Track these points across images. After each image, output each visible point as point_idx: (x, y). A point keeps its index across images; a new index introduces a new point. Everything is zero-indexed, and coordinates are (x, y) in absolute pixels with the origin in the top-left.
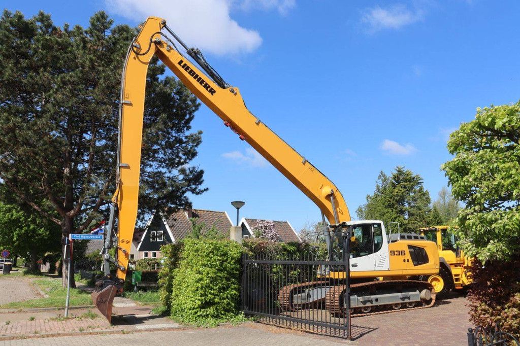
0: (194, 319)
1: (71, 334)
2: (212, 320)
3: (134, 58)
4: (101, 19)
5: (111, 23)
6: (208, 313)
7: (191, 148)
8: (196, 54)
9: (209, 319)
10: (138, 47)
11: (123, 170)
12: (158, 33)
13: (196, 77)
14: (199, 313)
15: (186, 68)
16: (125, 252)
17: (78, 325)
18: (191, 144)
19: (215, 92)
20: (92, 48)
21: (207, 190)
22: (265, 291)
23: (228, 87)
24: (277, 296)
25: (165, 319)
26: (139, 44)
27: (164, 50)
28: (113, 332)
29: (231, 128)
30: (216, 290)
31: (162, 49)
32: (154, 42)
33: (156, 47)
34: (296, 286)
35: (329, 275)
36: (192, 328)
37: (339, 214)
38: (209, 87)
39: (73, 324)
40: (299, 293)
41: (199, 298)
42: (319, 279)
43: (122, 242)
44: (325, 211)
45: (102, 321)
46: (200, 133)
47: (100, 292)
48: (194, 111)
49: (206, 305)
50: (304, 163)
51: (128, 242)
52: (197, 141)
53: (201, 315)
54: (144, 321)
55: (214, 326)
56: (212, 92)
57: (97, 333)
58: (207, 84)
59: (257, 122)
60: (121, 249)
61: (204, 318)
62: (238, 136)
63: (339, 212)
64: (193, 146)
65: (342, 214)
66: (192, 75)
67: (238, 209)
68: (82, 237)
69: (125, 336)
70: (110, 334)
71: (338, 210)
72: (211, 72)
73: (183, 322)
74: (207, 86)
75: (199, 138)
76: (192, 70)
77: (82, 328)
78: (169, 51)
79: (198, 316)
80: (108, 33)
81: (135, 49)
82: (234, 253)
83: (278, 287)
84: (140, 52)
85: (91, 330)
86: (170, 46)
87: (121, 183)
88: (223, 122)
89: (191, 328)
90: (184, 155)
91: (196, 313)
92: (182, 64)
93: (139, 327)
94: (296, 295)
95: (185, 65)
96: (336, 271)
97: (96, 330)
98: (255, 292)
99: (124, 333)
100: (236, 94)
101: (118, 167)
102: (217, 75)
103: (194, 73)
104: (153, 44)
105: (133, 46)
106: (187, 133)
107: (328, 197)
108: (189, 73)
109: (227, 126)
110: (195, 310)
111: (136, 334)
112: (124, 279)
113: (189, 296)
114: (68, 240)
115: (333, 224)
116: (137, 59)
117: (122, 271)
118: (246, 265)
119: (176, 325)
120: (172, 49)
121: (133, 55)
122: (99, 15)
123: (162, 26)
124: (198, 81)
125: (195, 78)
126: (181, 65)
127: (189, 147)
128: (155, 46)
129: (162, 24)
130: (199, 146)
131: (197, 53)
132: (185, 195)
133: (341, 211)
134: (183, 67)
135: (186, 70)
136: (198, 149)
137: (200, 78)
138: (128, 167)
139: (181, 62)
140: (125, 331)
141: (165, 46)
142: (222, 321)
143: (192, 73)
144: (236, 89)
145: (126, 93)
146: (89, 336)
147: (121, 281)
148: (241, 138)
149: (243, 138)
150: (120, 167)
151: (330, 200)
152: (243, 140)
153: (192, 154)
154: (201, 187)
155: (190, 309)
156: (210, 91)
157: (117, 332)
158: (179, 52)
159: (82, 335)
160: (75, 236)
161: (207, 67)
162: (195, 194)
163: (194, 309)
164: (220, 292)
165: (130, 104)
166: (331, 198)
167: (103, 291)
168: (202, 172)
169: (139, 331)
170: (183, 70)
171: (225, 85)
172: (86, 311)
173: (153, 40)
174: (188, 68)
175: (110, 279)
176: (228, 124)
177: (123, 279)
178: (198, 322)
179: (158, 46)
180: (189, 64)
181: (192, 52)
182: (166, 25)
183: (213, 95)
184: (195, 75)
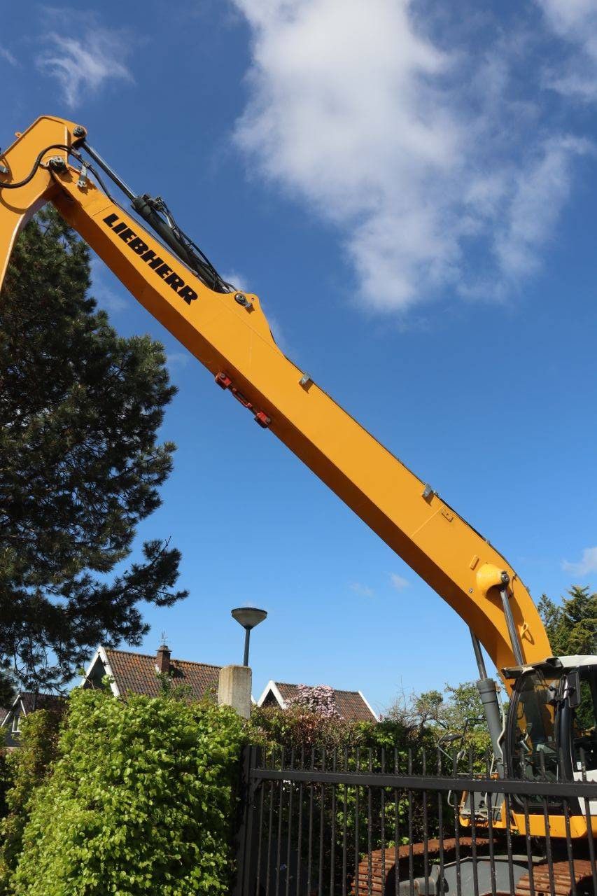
8: (155, 207)
10: (4, 171)
12: (59, 147)
13: (148, 256)
15: (125, 233)
19: (195, 296)
21: (183, 595)
22: (315, 864)
23: (229, 292)
24: (350, 880)
26: (8, 167)
27: (72, 187)
29: (236, 394)
31: (65, 185)
32: (46, 166)
33: (52, 177)
34: (404, 852)
35: (510, 820)
37: (524, 641)
38: (181, 283)
40: (417, 875)
42: (465, 832)
44: (483, 633)
46: (171, 448)
48: (163, 402)
50: (428, 499)
52: (160, 465)
56: (189, 295)
58: (175, 276)
59: (305, 381)
62: (251, 415)
63: (524, 636)
64: (151, 481)
65: (532, 642)
66: (139, 252)
67: (248, 628)
71: (522, 631)
72: (190, 253)
74: (174, 281)
75: (166, 461)
76: (138, 241)
78: (83, 190)
83: (352, 851)
84: (8, 181)
86: (87, 181)
92: (115, 224)
94: (407, 883)
95: (122, 225)
98: (283, 873)
100: (250, 309)
102: (204, 261)
103: (145, 247)
104: (43, 170)
107: (494, 593)
108: (132, 245)
109: (224, 387)
115: (513, 669)
118: (254, 787)
120: (92, 187)
123: (74, 139)
124: (152, 266)
125: (145, 258)
126: (111, 226)
128: (49, 178)
129: (76, 135)
130: (165, 483)
131: (157, 207)
132: (133, 607)
133: (527, 634)
134: (116, 230)
135: (124, 237)
136: (162, 491)
137: (159, 261)
139: (113, 218)
141: (75, 177)
143: (138, 246)
148: (259, 421)
149: (265, 419)
151: (499, 603)
152: (263, 425)
154: (172, 591)
156: (181, 294)
161: (181, 241)
162: (153, 604)
166: (503, 595)
168: (175, 555)
170: (115, 238)
171: (223, 286)
173: (45, 161)
174: (130, 233)
176: (227, 382)
179: (56, 175)
180: (131, 225)
181: (145, 203)
182: (84, 140)
183: (189, 303)
184: (145, 252)
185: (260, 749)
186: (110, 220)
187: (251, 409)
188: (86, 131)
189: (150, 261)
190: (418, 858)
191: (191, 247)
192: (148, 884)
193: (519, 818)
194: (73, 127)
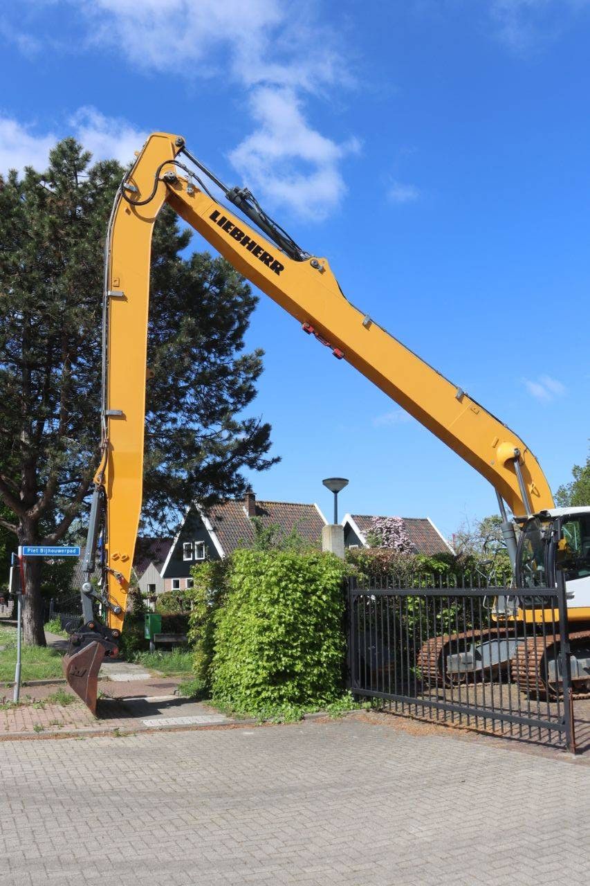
0: (256, 706)
1: (20, 738)
2: (288, 708)
3: (127, 211)
4: (69, 153)
5: (87, 158)
6: (282, 693)
7: (244, 382)
8: (243, 198)
9: (284, 706)
10: (134, 190)
11: (112, 422)
12: (170, 162)
13: (245, 241)
14: (264, 695)
16: (120, 577)
17: (35, 719)
18: (244, 375)
19: (282, 268)
20: (54, 206)
21: (277, 460)
22: (392, 648)
23: (306, 259)
24: (417, 657)
25: (200, 704)
26: (136, 186)
27: (183, 194)
28: (98, 733)
29: (317, 337)
30: (296, 647)
31: (178, 193)
32: (163, 180)
33: (168, 188)
34: (454, 637)
35: (515, 614)
36: (252, 725)
37: (532, 496)
38: (271, 259)
39: (27, 716)
40: (462, 651)
41: (265, 664)
42: (494, 624)
43: (115, 560)
44: (503, 491)
45: (81, 710)
46: (260, 353)
47: (76, 655)
48: (247, 313)
49: (277, 678)
50: (460, 399)
51: (125, 559)
52: (253, 367)
53: (269, 698)
54: (160, 710)
55: (293, 721)
56: (277, 268)
57: (68, 735)
58: (266, 254)
59: (366, 322)
60: (112, 572)
61: (274, 705)
62: (330, 351)
63: (533, 492)
64: (247, 379)
65: (539, 496)
66: (238, 239)
67: (336, 492)
68: (42, 550)
69: (119, 742)
70: (92, 737)
71: (531, 488)
72: (274, 231)
73: (234, 711)
74: (266, 258)
75: (257, 364)
76: (236, 230)
77: (39, 725)
78: (191, 195)
79: (263, 700)
80: (83, 177)
81: (128, 195)
82: (330, 577)
83: (418, 640)
84: (138, 199)
85: (56, 730)
86: (193, 186)
87: (109, 446)
88: (300, 326)
89: (249, 724)
90: (232, 396)
91: (259, 693)
92: (218, 219)
93: (149, 722)
94: (455, 656)
95: (224, 219)
96: (529, 608)
97: (66, 729)
98: (374, 650)
99: (118, 735)
100: (322, 271)
101: (103, 418)
102: (288, 238)
103: (242, 234)
104: (161, 184)
105: (124, 189)
106: (237, 356)
107: (509, 463)
108: (232, 234)
109: (309, 332)
110: (256, 689)
111: (141, 737)
112: (121, 630)
113: (244, 661)
114: (16, 557)
115: (521, 516)
116: (132, 213)
117: (116, 614)
118: (353, 600)
119: (221, 718)
120: (198, 190)
121: (125, 205)
122: (65, 147)
123: (177, 149)
124: (249, 248)
125: (243, 243)
126: (215, 221)
127: (241, 381)
128: (165, 188)
129: (178, 146)
130: (258, 379)
131: (245, 197)
132: (238, 472)
133: (535, 490)
134: (220, 224)
135: (226, 228)
136: (256, 385)
137: (253, 243)
138: (121, 416)
139: (216, 214)
140: (121, 730)
141: (184, 185)
142: (308, 710)
143: (237, 234)
144: (323, 263)
145: (114, 276)
146: (52, 741)
147: (115, 633)
148: (336, 355)
149: (340, 353)
150: (106, 417)
151: (513, 470)
152: (339, 358)
153: (246, 395)
154: (266, 457)
155: (247, 688)
156: (272, 267)
157: (106, 733)
158: (210, 196)
159: (39, 738)
160: (29, 550)
161: (266, 223)
162: (255, 470)
163: (254, 685)
164: (304, 652)
165: (123, 298)
166: (516, 464)
167: (80, 652)
168: (267, 428)
169: (149, 730)
170: (219, 230)
171: (302, 255)
172: (54, 690)
173: (162, 176)
174: (229, 224)
175: (94, 629)
176: (311, 329)
177: (118, 631)
178: (263, 711)
179: (171, 187)
180: (230, 218)
181: (236, 195)
182: (184, 147)
183: (278, 274)
184: (242, 238)
185: (355, 578)
186: (214, 215)
187: (330, 346)
188: (184, 139)
189: (247, 245)
190: (462, 641)
191: (274, 226)
192: (299, 654)
193: (529, 613)
194: (173, 138)
